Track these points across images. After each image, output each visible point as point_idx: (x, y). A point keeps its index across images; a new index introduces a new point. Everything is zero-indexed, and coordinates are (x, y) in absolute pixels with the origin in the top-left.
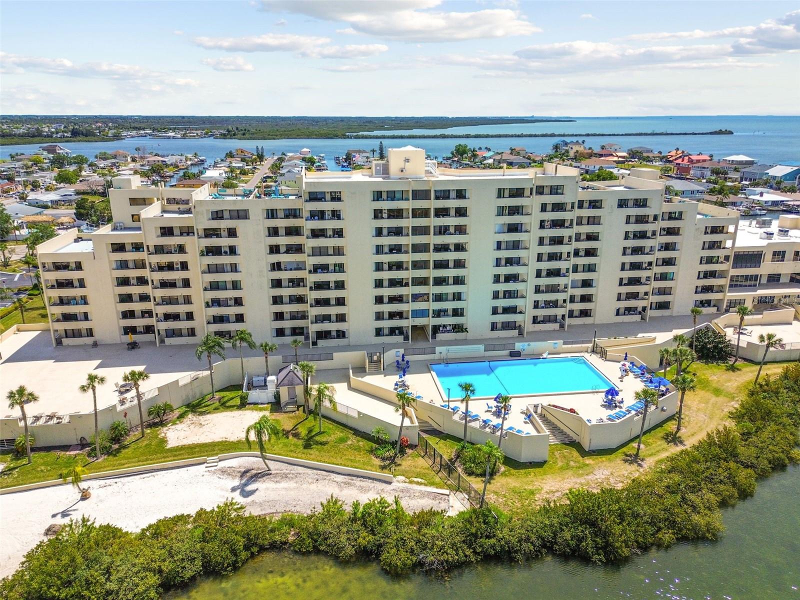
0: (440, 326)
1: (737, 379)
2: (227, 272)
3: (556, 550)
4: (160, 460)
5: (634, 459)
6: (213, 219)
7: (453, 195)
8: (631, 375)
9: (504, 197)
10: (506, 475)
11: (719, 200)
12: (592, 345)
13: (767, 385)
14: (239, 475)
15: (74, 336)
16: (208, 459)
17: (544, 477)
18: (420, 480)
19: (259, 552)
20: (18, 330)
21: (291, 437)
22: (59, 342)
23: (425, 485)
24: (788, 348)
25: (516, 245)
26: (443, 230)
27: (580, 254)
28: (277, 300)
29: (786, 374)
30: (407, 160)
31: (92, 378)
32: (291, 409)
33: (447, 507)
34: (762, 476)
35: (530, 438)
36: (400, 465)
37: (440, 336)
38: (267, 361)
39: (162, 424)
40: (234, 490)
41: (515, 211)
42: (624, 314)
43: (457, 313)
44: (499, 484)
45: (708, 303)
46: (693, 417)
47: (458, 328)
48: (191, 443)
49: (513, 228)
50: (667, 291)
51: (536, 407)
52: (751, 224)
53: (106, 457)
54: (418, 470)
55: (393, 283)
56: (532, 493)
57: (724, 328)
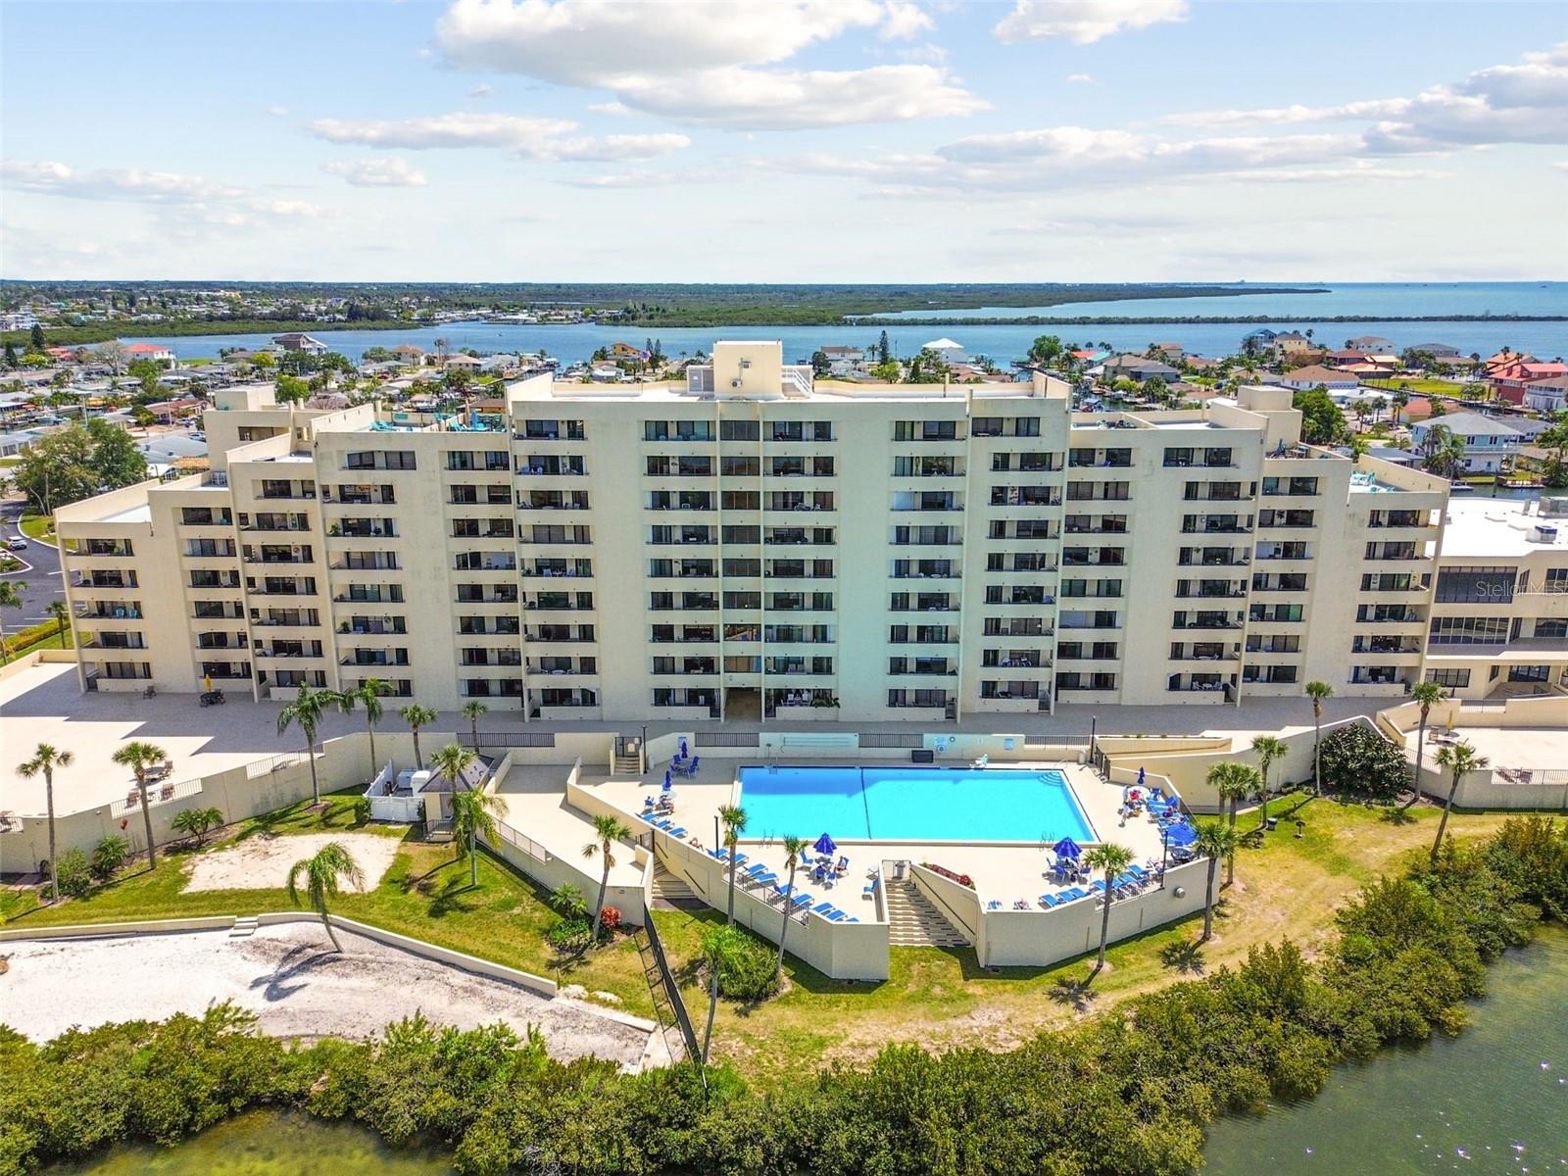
0: (789, 691)
1: (1398, 840)
2: (381, 568)
3: (817, 1168)
4: (158, 916)
5: (1074, 993)
6: (351, 467)
7: (808, 431)
8: (1145, 815)
9: (912, 439)
10: (788, 1003)
11: (1552, 457)
12: (1089, 747)
13: (1449, 859)
14: (281, 955)
15: (122, 676)
16: (238, 920)
17: (864, 1013)
18: (610, 996)
19: (245, 1109)
20: (41, 660)
21: (412, 892)
22: (91, 685)
23: (616, 1007)
24: (1535, 780)
25: (941, 536)
26: (790, 501)
27: (1090, 558)
28: (471, 626)
29: (1506, 837)
30: (745, 364)
31: (46, 752)
32: (441, 838)
33: (637, 1056)
34: (1358, 1057)
35: (856, 930)
36: (588, 963)
37: (783, 712)
38: (416, 742)
39: (198, 847)
40: (257, 983)
41: (933, 467)
42: (1192, 689)
43: (822, 666)
44: (763, 1019)
45: (1387, 674)
46: (1253, 914)
47: (823, 698)
48: (228, 887)
49: (934, 502)
50: (1291, 643)
51: (900, 866)
52: (1527, 509)
53: (70, 900)
54: (619, 976)
55: (693, 601)
56: (821, 1043)
57: (1404, 732)
